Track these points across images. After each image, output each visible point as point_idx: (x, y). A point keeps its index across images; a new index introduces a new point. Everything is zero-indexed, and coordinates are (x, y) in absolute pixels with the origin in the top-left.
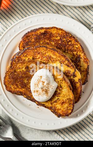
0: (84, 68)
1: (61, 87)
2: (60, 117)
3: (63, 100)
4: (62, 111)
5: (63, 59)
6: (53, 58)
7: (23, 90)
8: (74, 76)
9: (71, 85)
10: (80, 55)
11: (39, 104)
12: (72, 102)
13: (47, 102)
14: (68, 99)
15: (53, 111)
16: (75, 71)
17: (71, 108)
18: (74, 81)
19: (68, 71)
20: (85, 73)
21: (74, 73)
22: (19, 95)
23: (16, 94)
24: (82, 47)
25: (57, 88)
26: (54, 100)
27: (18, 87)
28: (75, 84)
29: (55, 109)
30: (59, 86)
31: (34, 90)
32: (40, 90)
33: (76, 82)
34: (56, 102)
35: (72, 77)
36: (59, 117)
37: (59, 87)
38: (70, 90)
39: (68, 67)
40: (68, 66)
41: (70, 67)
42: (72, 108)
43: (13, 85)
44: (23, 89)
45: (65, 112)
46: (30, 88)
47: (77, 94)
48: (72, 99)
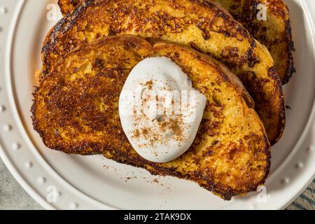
0: (276, 33)
1: (218, 104)
2: (233, 198)
3: (231, 143)
4: (236, 178)
5: (207, 14)
6: (174, 18)
7: (98, 136)
8: (253, 60)
9: (246, 93)
11: (157, 169)
12: (262, 145)
13: (181, 158)
14: (246, 137)
15: (205, 182)
16: (253, 45)
17: (260, 163)
18: (255, 76)
19: (230, 50)
20: (282, 46)
21: (250, 52)
22: (90, 153)
23: (79, 152)
25: (206, 110)
26: (204, 149)
27: (81, 129)
28: (260, 87)
29: (213, 177)
30: (212, 101)
31: (134, 129)
32: (155, 127)
33: (262, 80)
34: (209, 152)
35: (245, 67)
36: (229, 199)
37: (212, 106)
38: (247, 109)
39: (228, 39)
40: (227, 34)
41: (234, 36)
42: (264, 164)
43: (63, 125)
44: (100, 134)
45: (246, 180)
46: (119, 127)
47: (270, 115)
48: (260, 134)
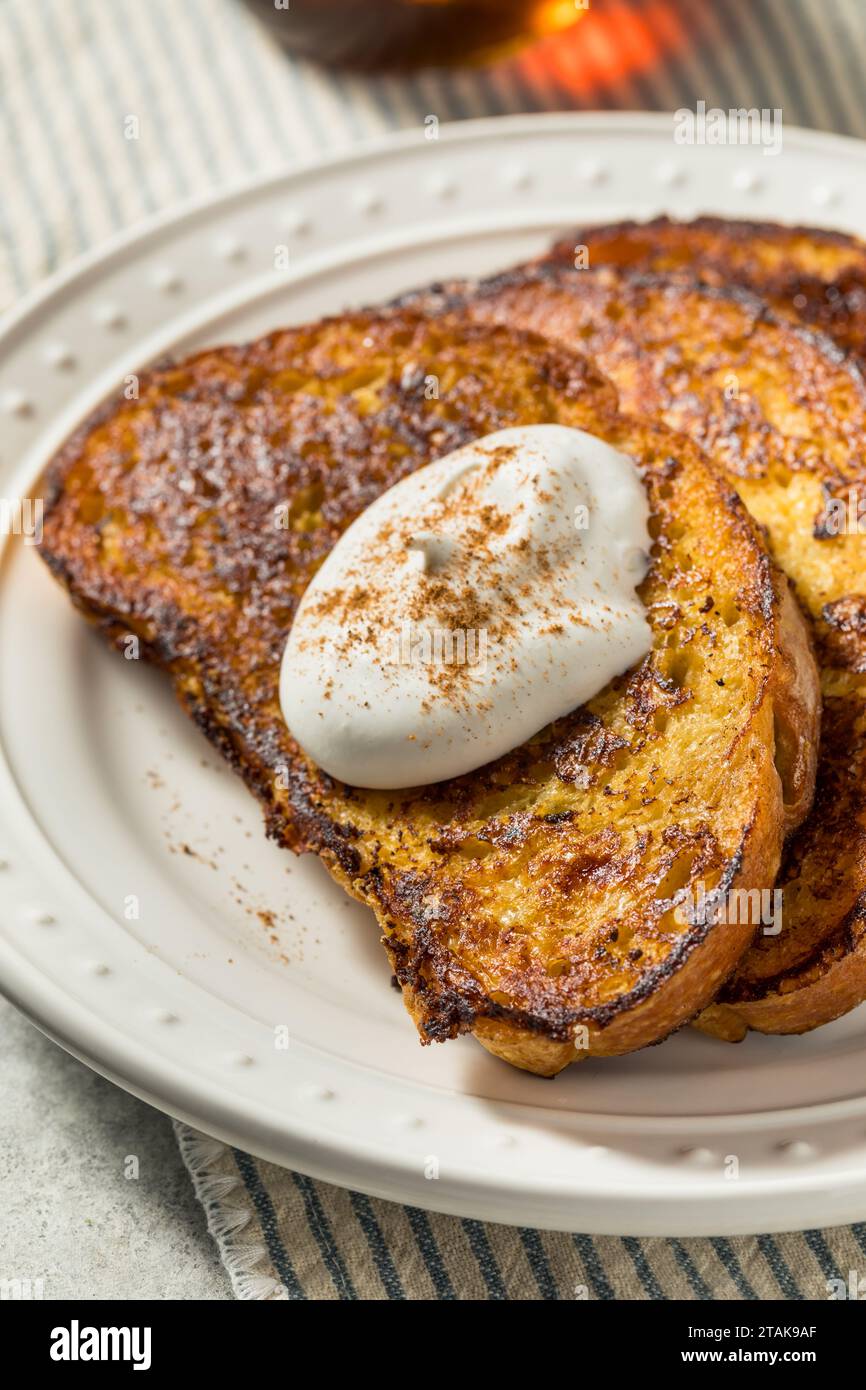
1: (677, 682)
6: (769, 429)
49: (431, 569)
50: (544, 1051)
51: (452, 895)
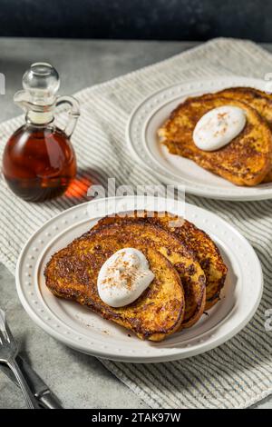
0: (215, 278)
1: (161, 280)
3: (161, 304)
4: (156, 325)
6: (154, 241)
7: (80, 287)
10: (209, 259)
13: (126, 307)
14: (171, 301)
18: (190, 280)
19: (181, 264)
21: (192, 266)
24: (216, 247)
28: (191, 286)
30: (157, 278)
32: (117, 277)
33: (194, 283)
35: (187, 274)
37: (157, 281)
38: (177, 285)
39: (182, 257)
40: (182, 255)
41: (186, 256)
48: (180, 300)
49: (121, 272)
50: (162, 336)
51: (140, 319)
